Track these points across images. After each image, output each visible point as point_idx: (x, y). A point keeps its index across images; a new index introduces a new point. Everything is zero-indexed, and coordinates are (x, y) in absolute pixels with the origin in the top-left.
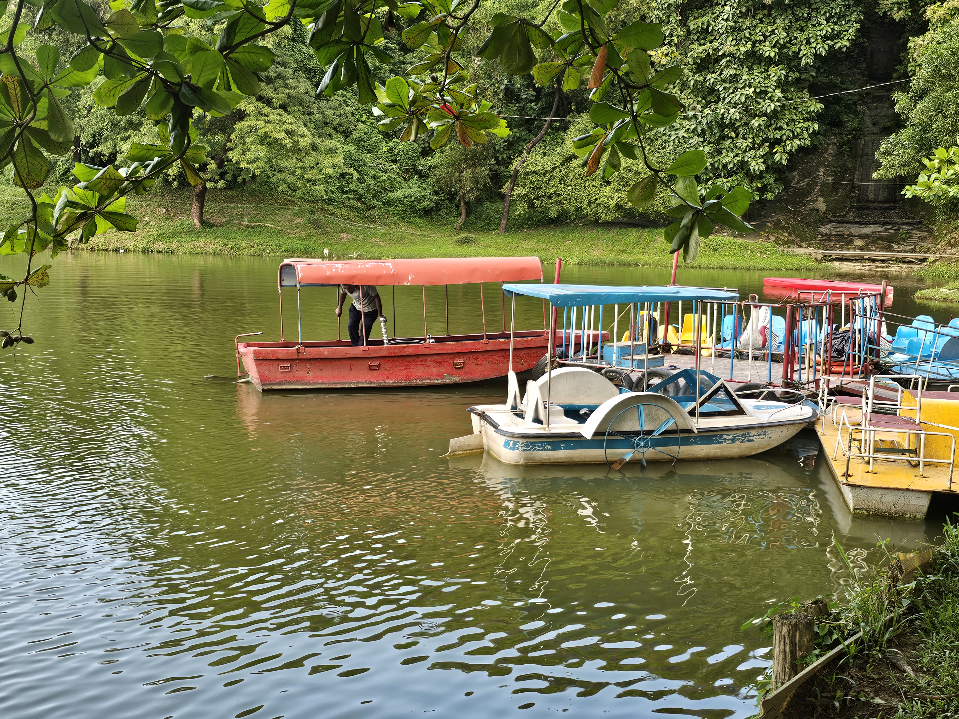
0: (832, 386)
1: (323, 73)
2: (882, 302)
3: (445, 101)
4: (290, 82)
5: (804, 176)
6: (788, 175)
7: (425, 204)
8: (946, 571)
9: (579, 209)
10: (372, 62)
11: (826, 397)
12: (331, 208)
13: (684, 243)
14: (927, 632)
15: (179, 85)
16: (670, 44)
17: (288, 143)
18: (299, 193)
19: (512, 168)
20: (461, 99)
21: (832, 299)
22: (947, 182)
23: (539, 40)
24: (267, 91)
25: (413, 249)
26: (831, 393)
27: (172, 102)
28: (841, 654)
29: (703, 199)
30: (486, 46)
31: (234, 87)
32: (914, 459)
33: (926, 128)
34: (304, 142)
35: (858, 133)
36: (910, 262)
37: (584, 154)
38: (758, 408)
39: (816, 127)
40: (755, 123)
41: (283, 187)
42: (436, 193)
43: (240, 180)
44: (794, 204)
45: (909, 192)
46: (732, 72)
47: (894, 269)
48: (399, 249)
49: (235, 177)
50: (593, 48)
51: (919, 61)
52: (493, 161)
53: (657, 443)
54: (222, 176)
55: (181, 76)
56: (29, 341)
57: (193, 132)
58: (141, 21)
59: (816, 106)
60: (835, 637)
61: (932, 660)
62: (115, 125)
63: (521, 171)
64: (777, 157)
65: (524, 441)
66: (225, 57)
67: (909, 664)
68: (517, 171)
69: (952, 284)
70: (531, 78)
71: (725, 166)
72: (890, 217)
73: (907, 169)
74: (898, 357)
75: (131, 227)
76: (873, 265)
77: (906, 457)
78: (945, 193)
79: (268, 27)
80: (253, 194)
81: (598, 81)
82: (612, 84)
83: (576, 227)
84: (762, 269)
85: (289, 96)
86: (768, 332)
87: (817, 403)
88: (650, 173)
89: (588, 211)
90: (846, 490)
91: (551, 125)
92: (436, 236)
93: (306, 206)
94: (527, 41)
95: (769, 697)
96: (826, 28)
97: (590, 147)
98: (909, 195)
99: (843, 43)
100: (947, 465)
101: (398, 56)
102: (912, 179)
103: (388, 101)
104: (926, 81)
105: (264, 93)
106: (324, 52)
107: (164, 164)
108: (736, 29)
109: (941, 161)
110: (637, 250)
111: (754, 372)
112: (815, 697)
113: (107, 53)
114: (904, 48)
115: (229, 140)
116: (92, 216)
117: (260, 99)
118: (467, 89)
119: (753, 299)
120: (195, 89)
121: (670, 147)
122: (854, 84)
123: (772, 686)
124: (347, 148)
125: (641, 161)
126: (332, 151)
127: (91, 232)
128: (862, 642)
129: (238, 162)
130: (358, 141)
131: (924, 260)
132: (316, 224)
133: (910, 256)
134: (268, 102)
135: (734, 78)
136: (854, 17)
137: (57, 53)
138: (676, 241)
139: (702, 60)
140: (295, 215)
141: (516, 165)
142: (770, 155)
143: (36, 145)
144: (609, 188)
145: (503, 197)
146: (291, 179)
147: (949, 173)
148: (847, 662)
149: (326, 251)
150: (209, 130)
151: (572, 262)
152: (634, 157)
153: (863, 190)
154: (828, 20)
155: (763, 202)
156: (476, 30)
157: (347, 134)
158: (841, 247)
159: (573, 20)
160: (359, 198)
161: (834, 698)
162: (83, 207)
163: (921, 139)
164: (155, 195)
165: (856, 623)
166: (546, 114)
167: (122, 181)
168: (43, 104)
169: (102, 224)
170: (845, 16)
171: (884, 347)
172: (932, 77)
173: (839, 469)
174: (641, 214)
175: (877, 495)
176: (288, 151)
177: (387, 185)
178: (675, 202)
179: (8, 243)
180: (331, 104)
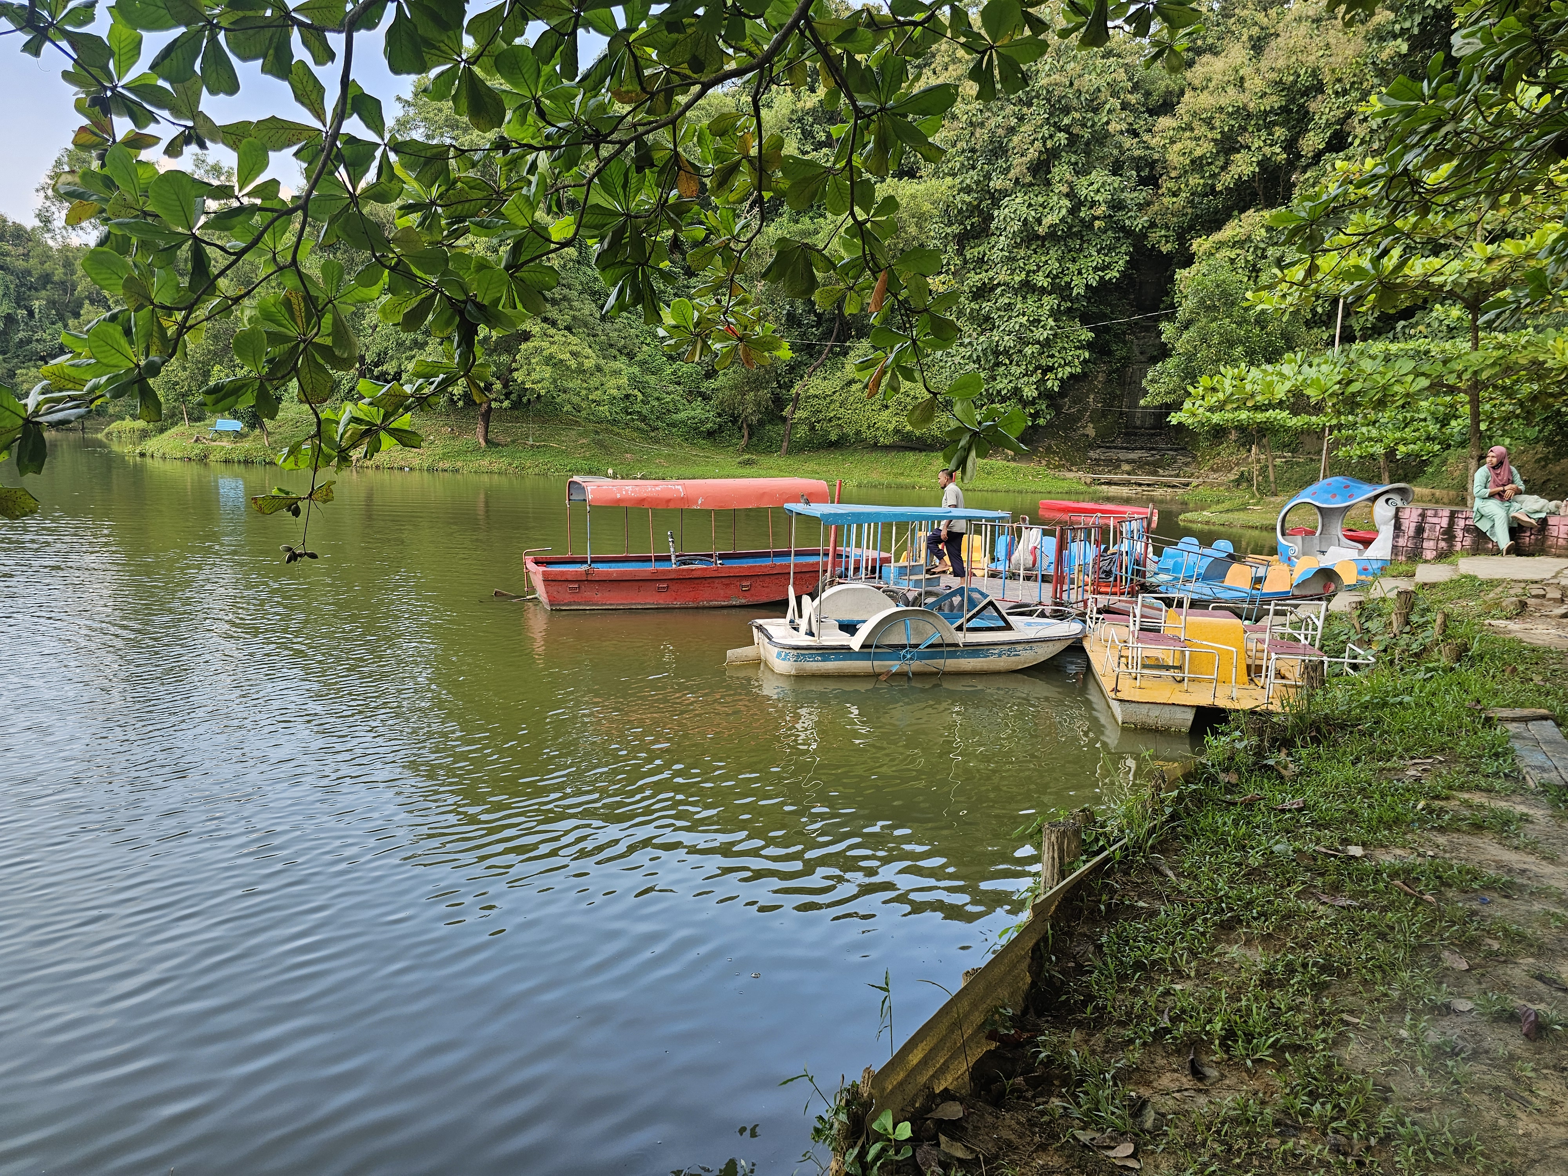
0: (1100, 605)
1: (608, 296)
2: (1149, 524)
3: (729, 323)
4: (575, 303)
5: (1075, 403)
6: (1059, 401)
7: (709, 426)
8: (1206, 780)
9: (858, 433)
10: (658, 285)
11: (1095, 615)
12: (615, 428)
13: (962, 464)
14: (1188, 839)
15: (465, 302)
16: (947, 272)
17: (573, 364)
18: (584, 414)
19: (793, 391)
20: (745, 321)
21: (1102, 522)
22: (1211, 409)
23: (820, 265)
24: (552, 312)
25: (696, 470)
26: (1099, 612)
27: (457, 319)
28: (1107, 860)
29: (980, 423)
30: (769, 269)
31: (519, 306)
32: (1179, 675)
33: (1190, 357)
34: (589, 364)
35: (1126, 361)
36: (1174, 486)
37: (866, 377)
38: (1029, 624)
39: (1087, 355)
40: (1028, 350)
41: (567, 408)
42: (720, 415)
43: (525, 400)
44: (1065, 430)
45: (1174, 419)
46: (1007, 301)
47: (1159, 493)
48: (683, 470)
49: (520, 397)
50: (874, 273)
51: (1185, 292)
52: (775, 385)
53: (922, 656)
54: (507, 396)
55: (466, 294)
56: (313, 556)
57: (478, 350)
58: (426, 238)
59: (1087, 335)
60: (1101, 843)
61: (1193, 865)
62: (400, 344)
63: (803, 395)
64: (1049, 384)
65: (795, 652)
66: (511, 275)
67: (1171, 868)
68: (798, 395)
69: (1214, 508)
70: (813, 304)
71: (999, 392)
72: (1156, 442)
73: (1173, 396)
74: (1163, 577)
75: (416, 443)
76: (1139, 489)
77: (1171, 673)
78: (1209, 420)
79: (553, 246)
80: (538, 414)
81: (879, 306)
82: (892, 310)
83: (855, 450)
84: (1035, 492)
85: (574, 318)
86: (1038, 552)
87: (1085, 622)
88: (929, 396)
89: (867, 434)
90: (1115, 705)
91: (831, 350)
92: (719, 458)
93: (591, 427)
94: (809, 265)
95: (1038, 901)
96: (1098, 260)
97: (871, 370)
98: (1174, 422)
99: (1113, 274)
100: (1210, 681)
101: (682, 280)
102: (1177, 406)
103: (673, 323)
104: (1191, 312)
105: (549, 315)
106: (609, 272)
107: (450, 380)
108: (1012, 259)
109: (1205, 389)
110: (914, 473)
111: (1025, 592)
112: (1082, 901)
113: (392, 269)
114: (1171, 280)
115: (515, 361)
116: (377, 432)
117: (545, 320)
118: (750, 312)
119: (1024, 520)
120: (480, 307)
121: (946, 373)
122: (1123, 314)
123: (1041, 891)
124: (631, 370)
125: (920, 385)
126: (617, 373)
127: (375, 448)
128: (1127, 849)
129: (523, 383)
130: (644, 363)
131: (1187, 485)
132: (600, 444)
133: (1175, 481)
134: (554, 324)
135: (1009, 307)
136: (1123, 249)
137: (341, 271)
138: (954, 462)
139: (978, 288)
140: (580, 435)
141: (797, 388)
142: (1043, 381)
143: (322, 361)
144: (887, 412)
145: (784, 420)
146: (576, 400)
147: (1211, 400)
148: (1113, 867)
149: (610, 471)
150: (495, 350)
151: (851, 484)
152: (913, 380)
153: (1130, 416)
154: (1099, 252)
155: (1035, 427)
156: (759, 256)
157: (631, 356)
158: (1109, 472)
159: (855, 245)
160: (643, 419)
161: (1100, 901)
162: (368, 423)
163: (1187, 368)
164: (440, 414)
165: (1121, 831)
166: (827, 339)
167: (407, 397)
168: (327, 320)
169: (387, 441)
170: (1115, 248)
171: (1151, 567)
172: (1198, 308)
173: (1107, 685)
174: (918, 438)
175: (1144, 709)
176: (572, 372)
177: (671, 406)
178: (954, 424)
179: (292, 458)
180: (616, 326)
